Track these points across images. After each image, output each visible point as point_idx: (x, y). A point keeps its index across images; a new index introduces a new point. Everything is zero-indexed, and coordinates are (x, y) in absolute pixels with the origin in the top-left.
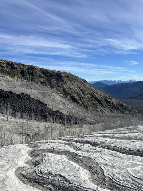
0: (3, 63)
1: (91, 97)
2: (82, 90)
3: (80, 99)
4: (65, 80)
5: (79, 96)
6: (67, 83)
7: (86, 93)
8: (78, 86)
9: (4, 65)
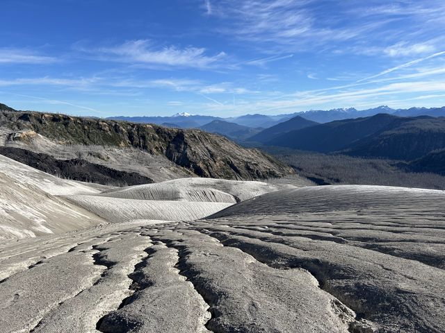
0: (105, 126)
1: (225, 165)
2: (212, 155)
3: (208, 169)
4: (189, 142)
5: (207, 165)
6: (191, 146)
7: (219, 158)
8: (208, 149)
9: (107, 128)
